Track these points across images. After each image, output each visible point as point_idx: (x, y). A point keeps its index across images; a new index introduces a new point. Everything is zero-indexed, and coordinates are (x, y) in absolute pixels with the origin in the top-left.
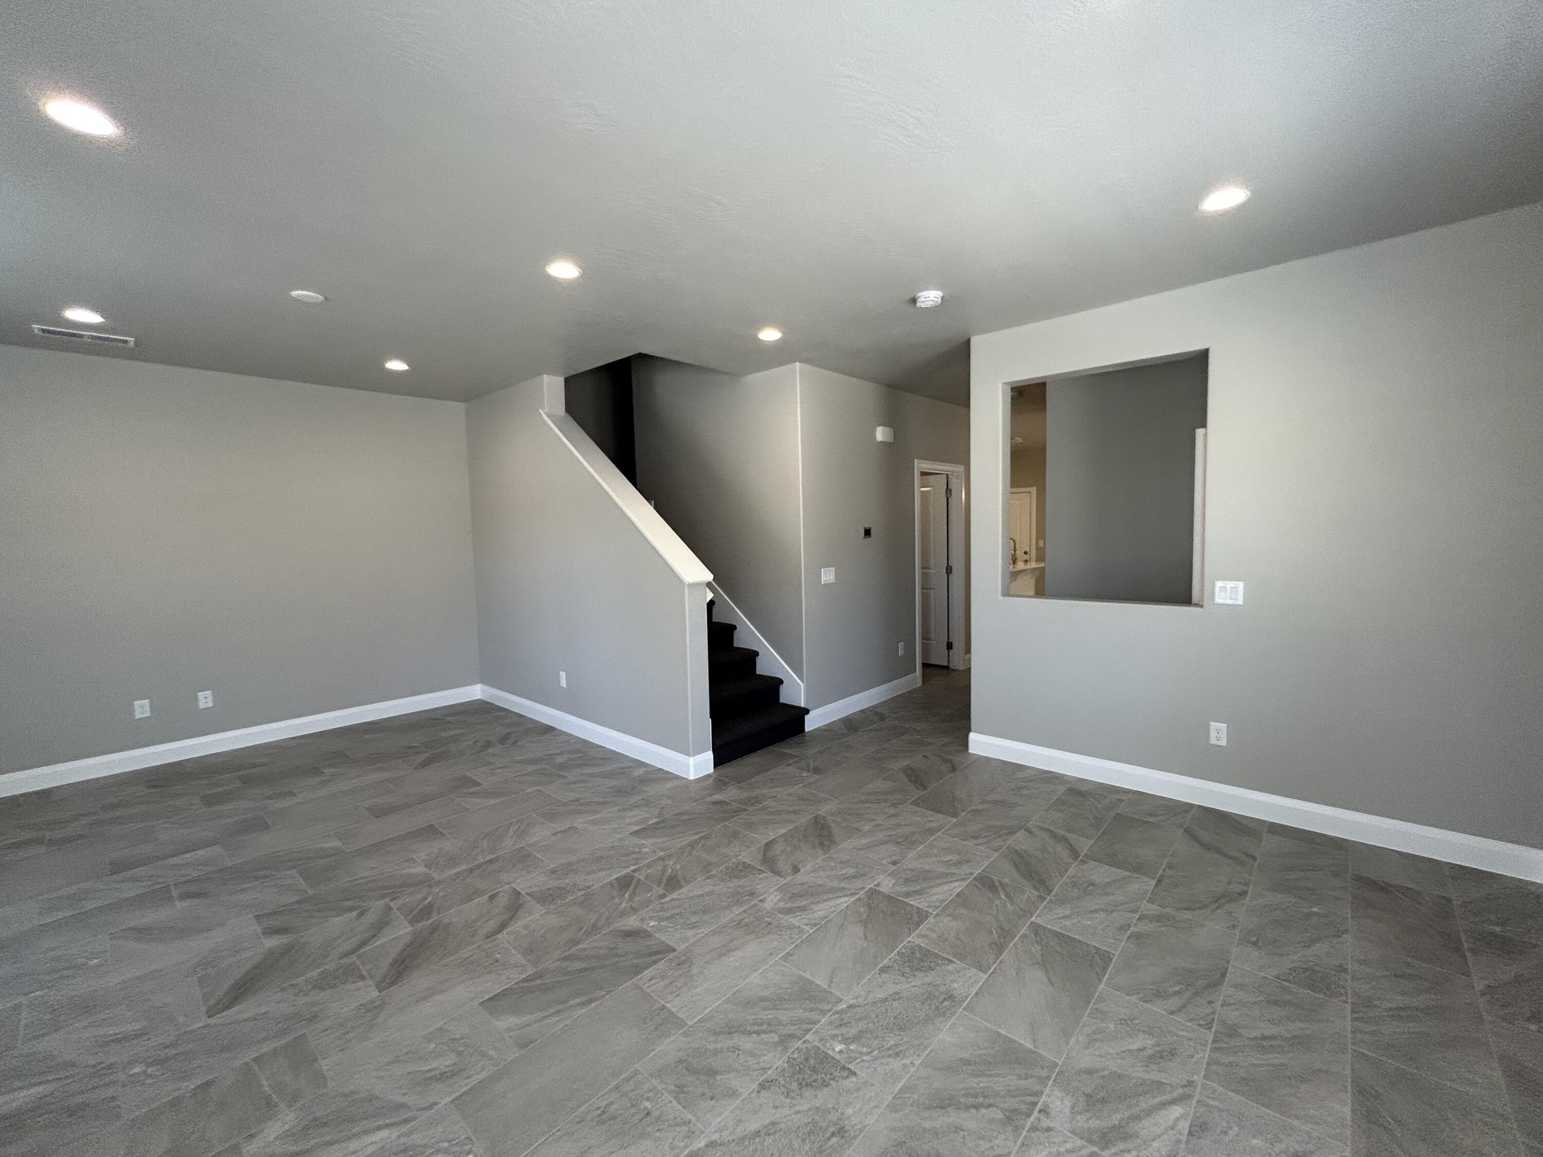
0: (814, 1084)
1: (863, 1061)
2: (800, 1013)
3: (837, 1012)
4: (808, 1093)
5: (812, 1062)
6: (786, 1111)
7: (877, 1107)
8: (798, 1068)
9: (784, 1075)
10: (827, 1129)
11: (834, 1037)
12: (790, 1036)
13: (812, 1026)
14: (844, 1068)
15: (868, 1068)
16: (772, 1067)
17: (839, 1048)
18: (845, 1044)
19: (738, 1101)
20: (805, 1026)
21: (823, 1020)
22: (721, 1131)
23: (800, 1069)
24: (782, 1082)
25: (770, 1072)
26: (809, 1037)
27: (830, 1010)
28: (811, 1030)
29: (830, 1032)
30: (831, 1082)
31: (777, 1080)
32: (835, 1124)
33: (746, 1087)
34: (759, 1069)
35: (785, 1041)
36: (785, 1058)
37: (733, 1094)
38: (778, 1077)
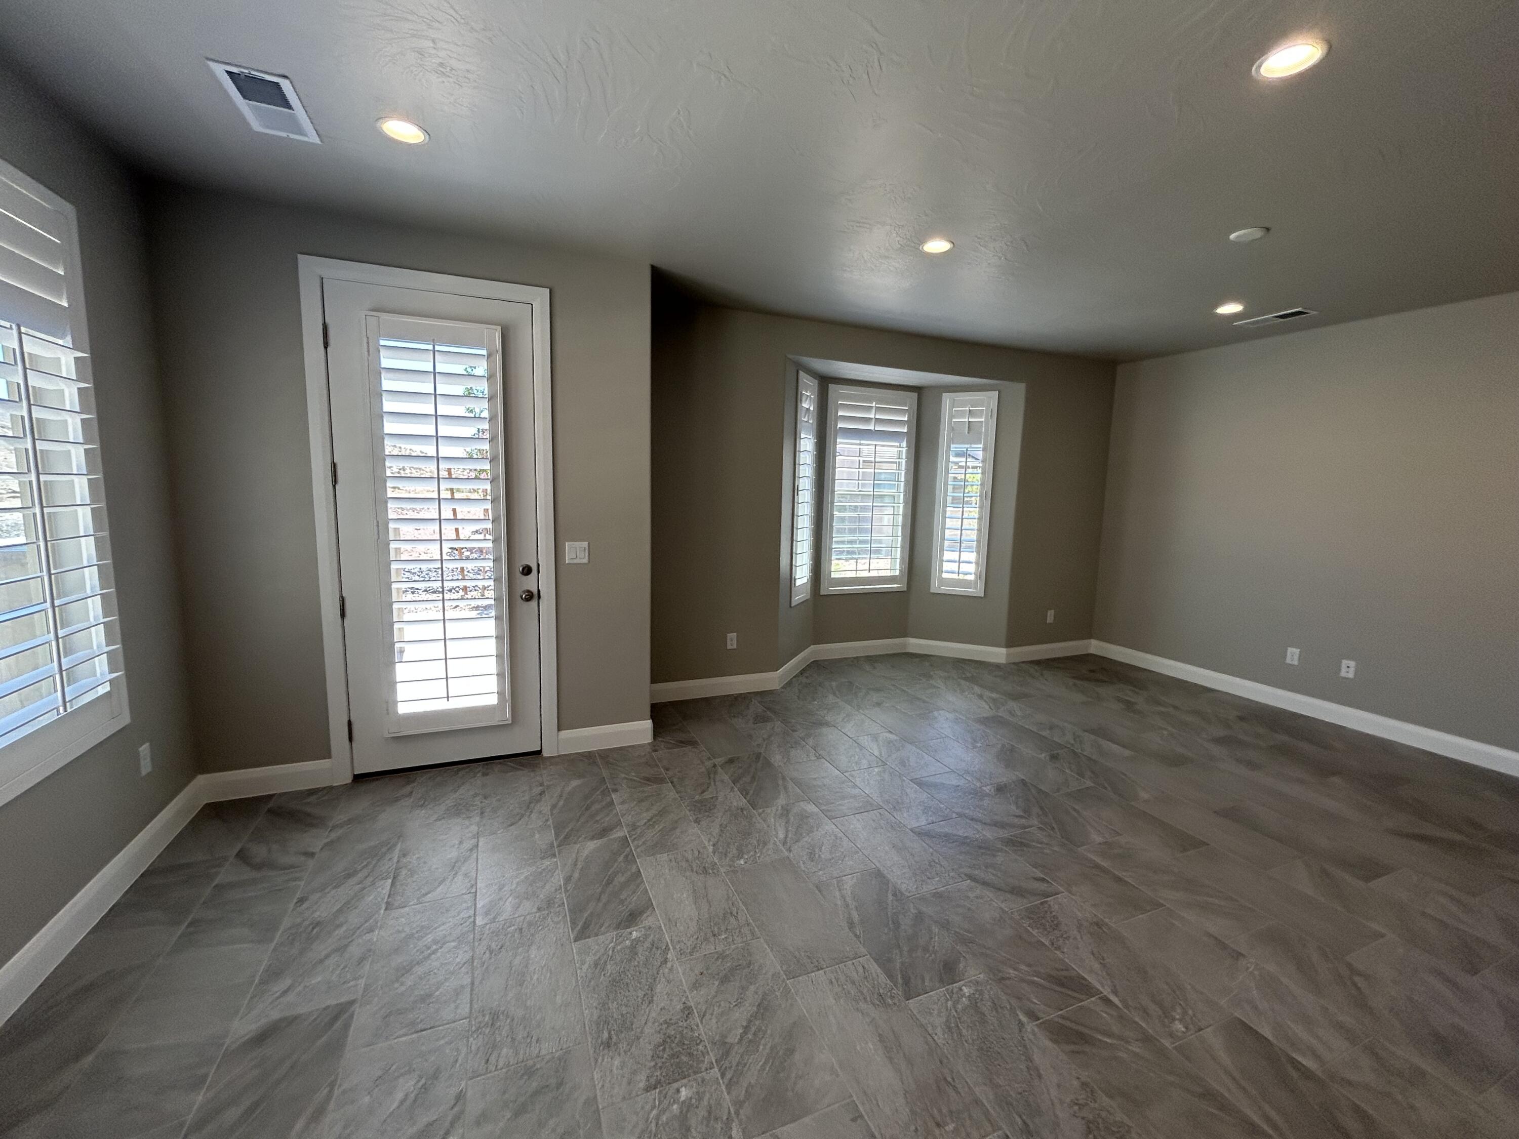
0: (661, 1048)
1: (653, 1107)
2: (750, 1077)
3: (729, 1120)
4: (658, 1038)
5: (684, 1058)
6: (653, 1015)
7: (603, 1086)
8: (686, 1042)
9: (686, 1028)
10: (617, 1035)
11: (700, 1096)
12: (727, 1053)
13: (726, 1081)
14: (658, 1083)
15: (643, 1108)
16: (702, 1023)
17: (684, 1093)
18: (684, 1102)
19: (685, 987)
20: (729, 1075)
21: (727, 1097)
22: (671, 970)
23: (684, 1044)
24: (681, 1024)
25: (698, 1020)
26: (715, 1072)
27: (737, 1113)
28: (722, 1078)
29: (708, 1095)
30: (653, 1064)
31: (686, 1021)
32: (615, 1044)
33: (695, 999)
34: (705, 1012)
35: (725, 1049)
36: (704, 1037)
37: (696, 986)
38: (688, 1022)
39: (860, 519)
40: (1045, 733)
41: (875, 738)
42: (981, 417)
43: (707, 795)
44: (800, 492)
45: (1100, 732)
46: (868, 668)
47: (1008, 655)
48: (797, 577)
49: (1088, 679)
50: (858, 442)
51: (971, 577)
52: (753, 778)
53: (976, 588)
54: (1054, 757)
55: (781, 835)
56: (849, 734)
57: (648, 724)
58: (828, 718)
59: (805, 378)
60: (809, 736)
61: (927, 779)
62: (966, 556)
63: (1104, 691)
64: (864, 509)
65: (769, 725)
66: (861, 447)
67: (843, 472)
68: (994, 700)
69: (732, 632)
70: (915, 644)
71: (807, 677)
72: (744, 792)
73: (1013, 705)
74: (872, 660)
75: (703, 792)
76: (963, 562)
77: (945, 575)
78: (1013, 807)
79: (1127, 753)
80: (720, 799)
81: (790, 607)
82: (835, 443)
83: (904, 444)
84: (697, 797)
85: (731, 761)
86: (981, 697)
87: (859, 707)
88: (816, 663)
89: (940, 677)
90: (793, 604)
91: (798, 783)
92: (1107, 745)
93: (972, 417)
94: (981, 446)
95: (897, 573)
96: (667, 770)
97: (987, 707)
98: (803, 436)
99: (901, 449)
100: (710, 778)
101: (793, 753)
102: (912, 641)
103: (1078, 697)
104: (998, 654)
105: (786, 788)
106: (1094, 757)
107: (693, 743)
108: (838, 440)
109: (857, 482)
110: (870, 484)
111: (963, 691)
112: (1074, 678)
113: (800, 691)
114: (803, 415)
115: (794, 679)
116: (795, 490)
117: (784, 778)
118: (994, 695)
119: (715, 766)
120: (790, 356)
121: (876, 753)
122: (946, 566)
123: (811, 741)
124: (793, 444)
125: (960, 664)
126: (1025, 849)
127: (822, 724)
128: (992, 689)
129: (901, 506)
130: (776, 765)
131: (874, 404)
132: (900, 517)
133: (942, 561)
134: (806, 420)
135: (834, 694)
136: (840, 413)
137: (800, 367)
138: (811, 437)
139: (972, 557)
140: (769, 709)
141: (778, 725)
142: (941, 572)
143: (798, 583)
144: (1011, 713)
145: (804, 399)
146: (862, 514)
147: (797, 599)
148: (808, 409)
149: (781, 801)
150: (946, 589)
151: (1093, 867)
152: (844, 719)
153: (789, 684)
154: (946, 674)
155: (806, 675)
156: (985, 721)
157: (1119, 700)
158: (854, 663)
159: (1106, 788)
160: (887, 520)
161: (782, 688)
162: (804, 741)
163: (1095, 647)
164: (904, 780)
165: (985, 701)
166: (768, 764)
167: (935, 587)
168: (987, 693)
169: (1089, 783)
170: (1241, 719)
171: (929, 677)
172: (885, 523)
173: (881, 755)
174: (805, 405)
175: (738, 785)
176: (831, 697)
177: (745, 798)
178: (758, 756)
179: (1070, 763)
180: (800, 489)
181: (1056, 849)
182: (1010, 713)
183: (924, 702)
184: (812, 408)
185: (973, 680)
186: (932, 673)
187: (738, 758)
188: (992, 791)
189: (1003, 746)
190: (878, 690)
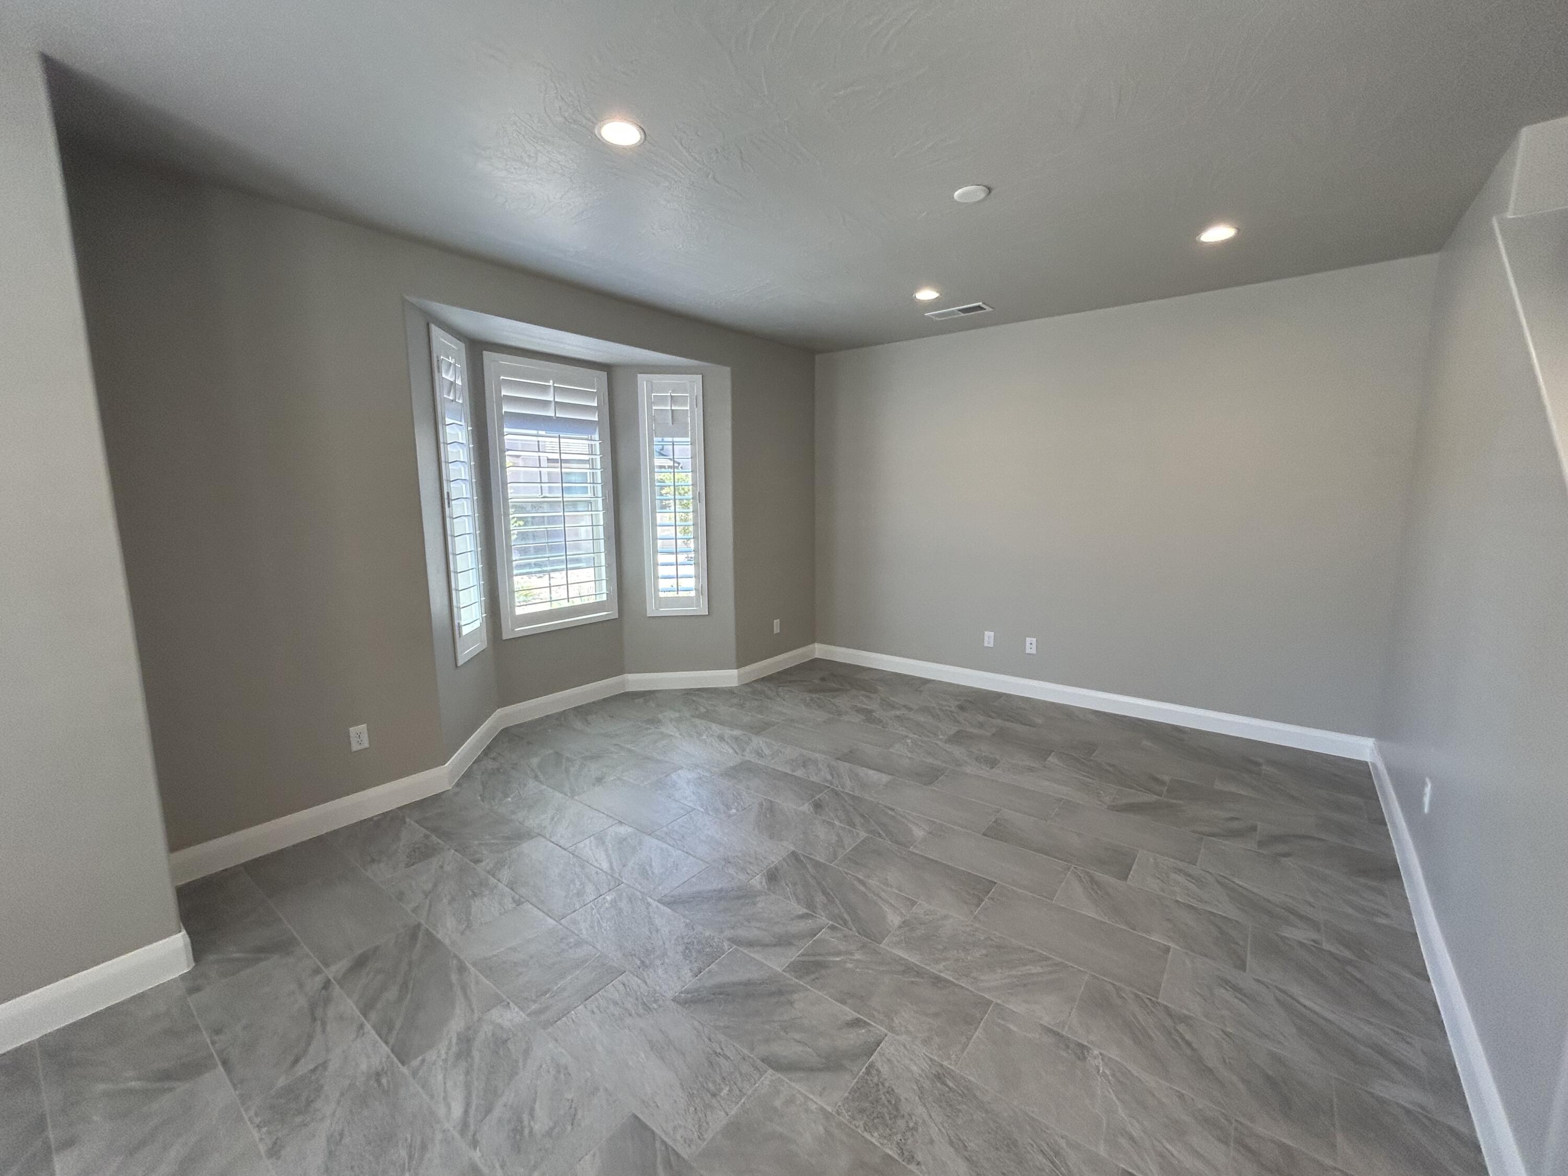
39: (549, 534)
40: (799, 773)
41: (600, 839)
42: (686, 405)
43: (303, 1068)
44: (453, 503)
45: (850, 756)
46: (578, 725)
47: (739, 676)
48: (462, 623)
49: (823, 690)
50: (535, 432)
51: (693, 594)
52: (404, 986)
53: (698, 606)
54: (818, 806)
55: (457, 1111)
56: (562, 842)
57: (179, 941)
58: (532, 823)
59: (440, 337)
60: (500, 864)
61: (680, 890)
62: (683, 570)
63: (842, 702)
64: (552, 520)
65: (435, 862)
66: (540, 439)
67: (517, 473)
68: (736, 739)
69: (356, 723)
70: (636, 681)
71: (494, 759)
72: (384, 1029)
73: (758, 742)
74: (583, 711)
75: (296, 1061)
76: (682, 577)
77: (662, 595)
78: (793, 903)
79: (885, 778)
80: (333, 1066)
81: (456, 666)
82: (502, 434)
83: (596, 436)
84: (282, 1082)
85: (360, 963)
86: (721, 738)
87: (573, 793)
88: (505, 731)
89: (671, 720)
90: (460, 663)
91: (488, 968)
92: (863, 772)
93: (675, 405)
94: (689, 439)
95: (604, 598)
96: (218, 1032)
97: (731, 751)
98: (448, 421)
99: (593, 443)
100: (314, 1019)
101: (476, 904)
102: (630, 677)
103: (820, 716)
104: (729, 677)
105: (464, 989)
106: (857, 794)
107: (283, 946)
108: (506, 430)
109: (539, 485)
110: (557, 487)
111: (699, 734)
112: (810, 691)
113: (484, 785)
114: (445, 391)
115: (475, 767)
116: (443, 500)
117: (462, 969)
118: (737, 732)
119: (327, 985)
120: (413, 299)
121: (605, 866)
122: (663, 584)
123: (505, 874)
124: (433, 433)
125: (690, 696)
126: (823, 972)
127: (521, 835)
128: (732, 725)
129: (601, 514)
130: (447, 941)
131: (551, 383)
132: (601, 529)
133: (656, 578)
134: (451, 398)
135: (536, 777)
136: (504, 393)
137: (430, 319)
138: (463, 423)
139: (690, 570)
140: (435, 830)
141: (450, 858)
142: (657, 590)
143: (466, 630)
144: (760, 754)
145: (444, 368)
146: (550, 527)
147: (465, 654)
148: (452, 384)
149: (456, 1025)
150: (665, 611)
151: (904, 972)
152: (552, 819)
153: (468, 775)
154: (677, 715)
155: (493, 755)
156: (733, 772)
157: (859, 710)
158: (560, 720)
159: (880, 835)
160: (584, 533)
161: (458, 785)
162: (493, 876)
163: (820, 650)
164: (649, 904)
165: (728, 743)
166: (433, 943)
167: (652, 610)
168: (728, 732)
169: (863, 834)
170: (961, 708)
171: (655, 722)
172: (583, 537)
173: (612, 868)
174: (448, 376)
175: (373, 1016)
176: (532, 784)
177: (386, 1043)
178: (414, 932)
179: (836, 810)
180: (453, 497)
181: (857, 956)
182: (758, 754)
183: (658, 761)
184: (459, 382)
185: (707, 716)
186: (660, 716)
187: (376, 949)
188: (764, 883)
189: (761, 805)
190: (595, 757)
